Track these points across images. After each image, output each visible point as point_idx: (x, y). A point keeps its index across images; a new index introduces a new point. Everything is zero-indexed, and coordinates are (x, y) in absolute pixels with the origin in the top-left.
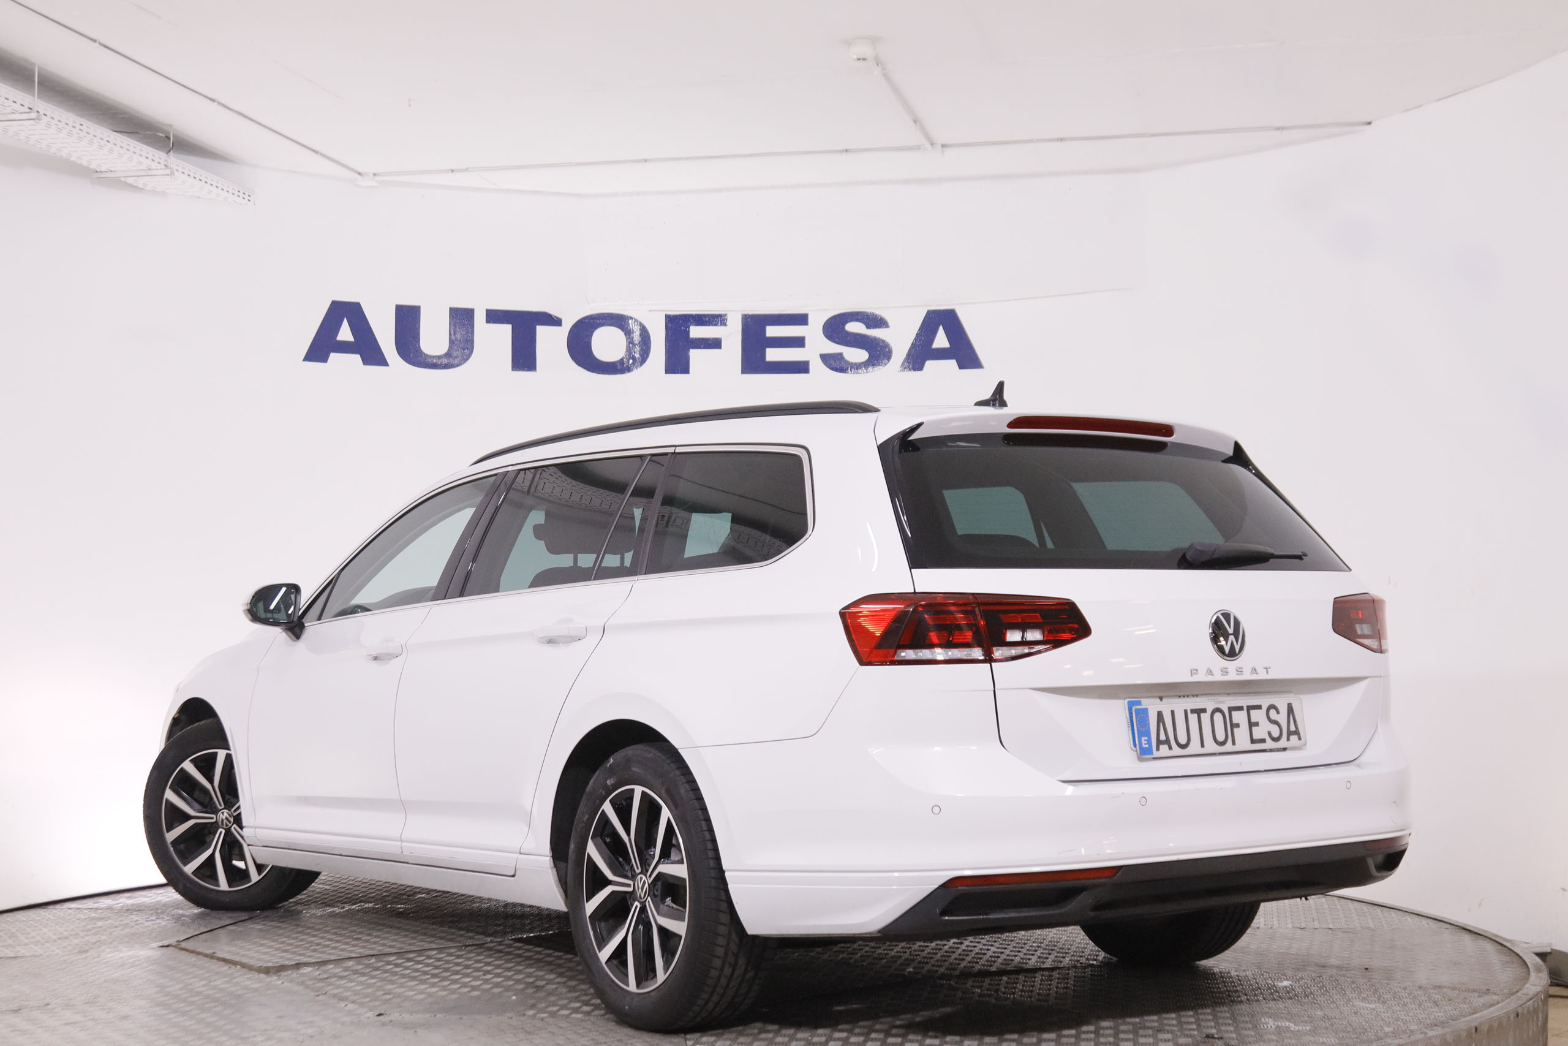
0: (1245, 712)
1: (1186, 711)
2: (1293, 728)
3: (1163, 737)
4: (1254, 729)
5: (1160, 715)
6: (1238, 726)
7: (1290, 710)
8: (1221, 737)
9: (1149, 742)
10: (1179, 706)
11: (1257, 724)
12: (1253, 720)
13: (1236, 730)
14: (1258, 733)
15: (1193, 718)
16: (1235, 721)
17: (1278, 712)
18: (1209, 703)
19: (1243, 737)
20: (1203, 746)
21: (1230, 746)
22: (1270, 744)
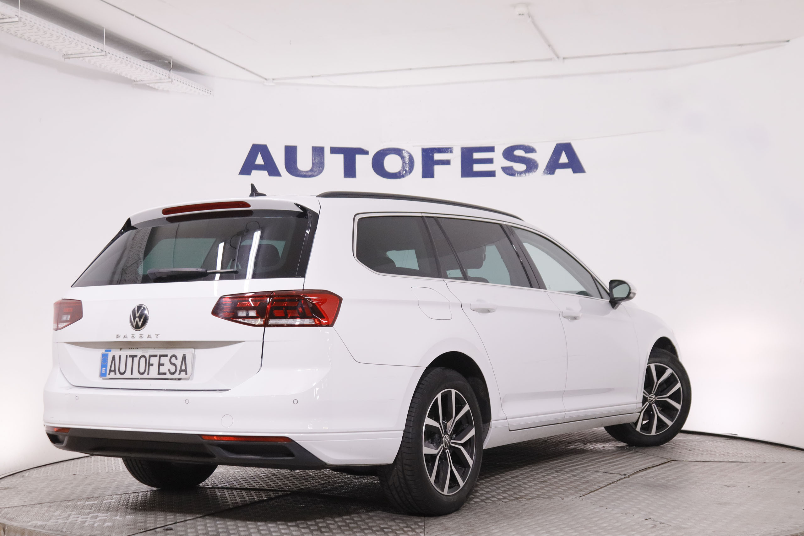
0: (158, 358)
1: (127, 356)
2: (183, 368)
3: (113, 368)
4: (161, 367)
5: (114, 357)
6: (152, 365)
7: (184, 358)
8: (142, 370)
9: (106, 370)
10: (125, 353)
11: (163, 365)
12: (161, 362)
13: (151, 367)
14: (162, 370)
15: (130, 360)
16: (151, 363)
17: (176, 359)
18: (139, 353)
19: (153, 371)
20: (132, 374)
21: (145, 376)
22: (168, 376)
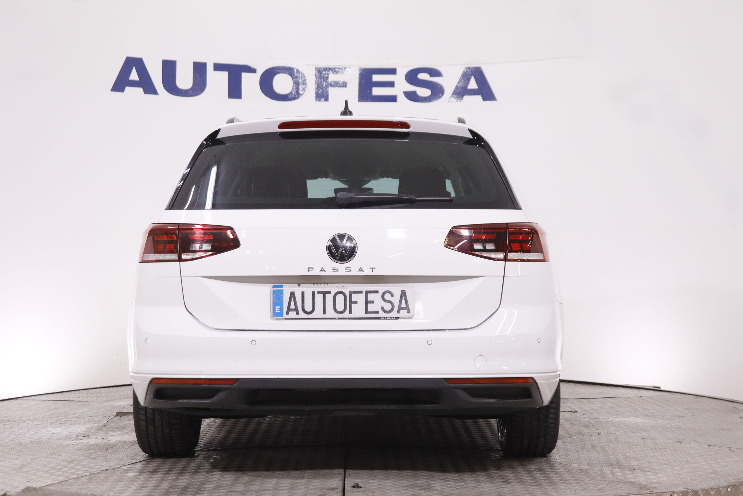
0: (364, 294)
1: (314, 293)
2: (403, 305)
3: (293, 307)
4: (369, 305)
5: (292, 295)
6: (356, 302)
7: (403, 294)
8: (340, 309)
9: (281, 309)
10: (309, 289)
11: (372, 302)
12: (369, 299)
13: (354, 305)
14: (371, 307)
16: (353, 300)
17: (392, 295)
18: (333, 288)
19: (359, 310)
20: (324, 313)
21: (347, 314)
22: (382, 314)
